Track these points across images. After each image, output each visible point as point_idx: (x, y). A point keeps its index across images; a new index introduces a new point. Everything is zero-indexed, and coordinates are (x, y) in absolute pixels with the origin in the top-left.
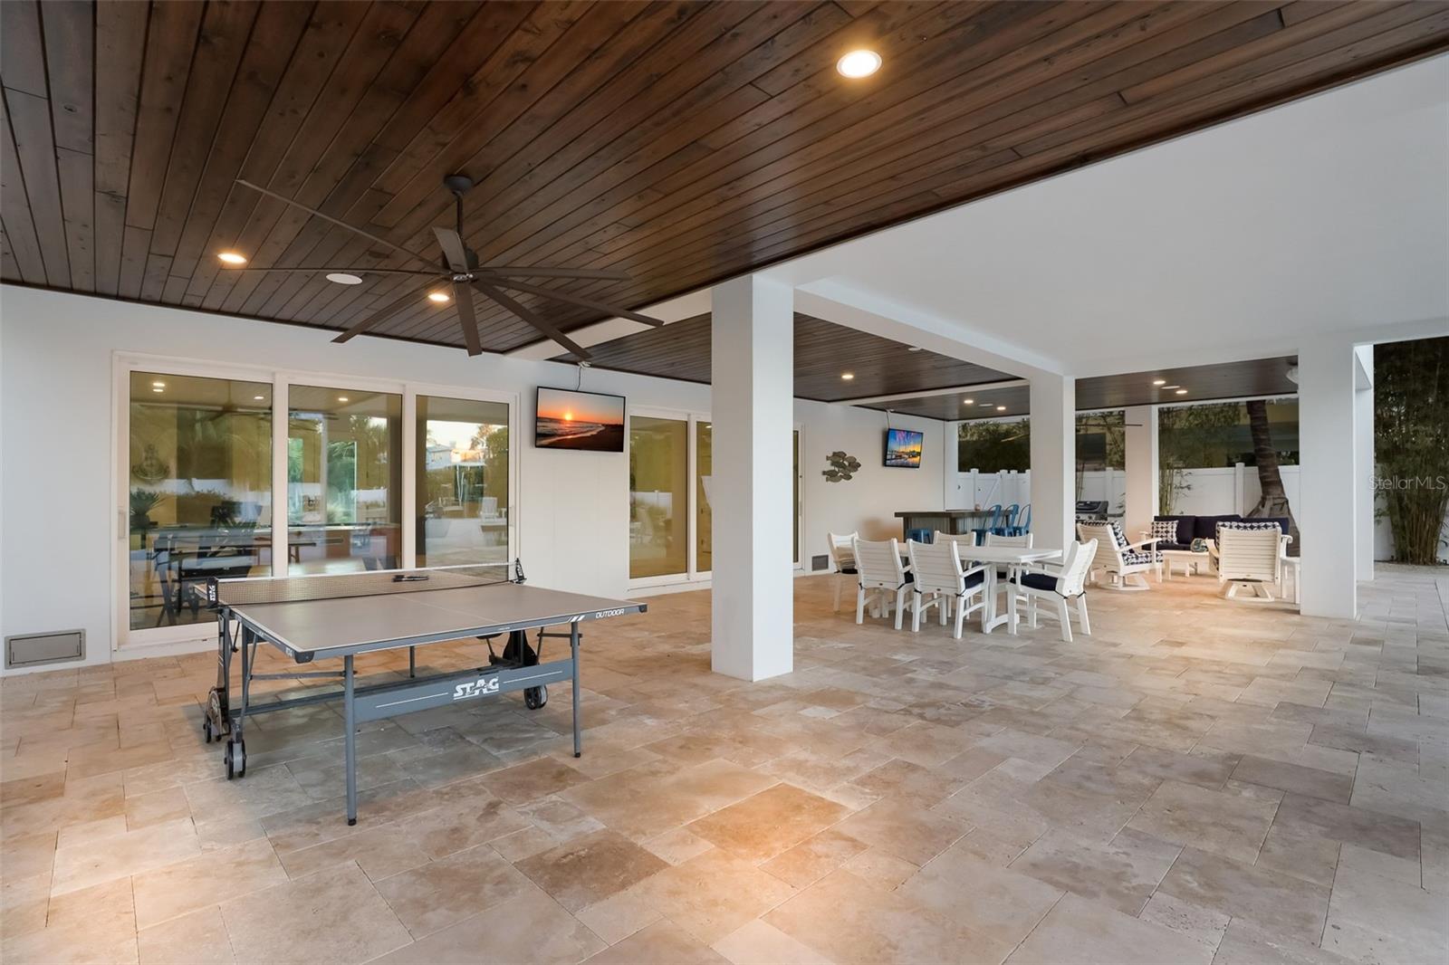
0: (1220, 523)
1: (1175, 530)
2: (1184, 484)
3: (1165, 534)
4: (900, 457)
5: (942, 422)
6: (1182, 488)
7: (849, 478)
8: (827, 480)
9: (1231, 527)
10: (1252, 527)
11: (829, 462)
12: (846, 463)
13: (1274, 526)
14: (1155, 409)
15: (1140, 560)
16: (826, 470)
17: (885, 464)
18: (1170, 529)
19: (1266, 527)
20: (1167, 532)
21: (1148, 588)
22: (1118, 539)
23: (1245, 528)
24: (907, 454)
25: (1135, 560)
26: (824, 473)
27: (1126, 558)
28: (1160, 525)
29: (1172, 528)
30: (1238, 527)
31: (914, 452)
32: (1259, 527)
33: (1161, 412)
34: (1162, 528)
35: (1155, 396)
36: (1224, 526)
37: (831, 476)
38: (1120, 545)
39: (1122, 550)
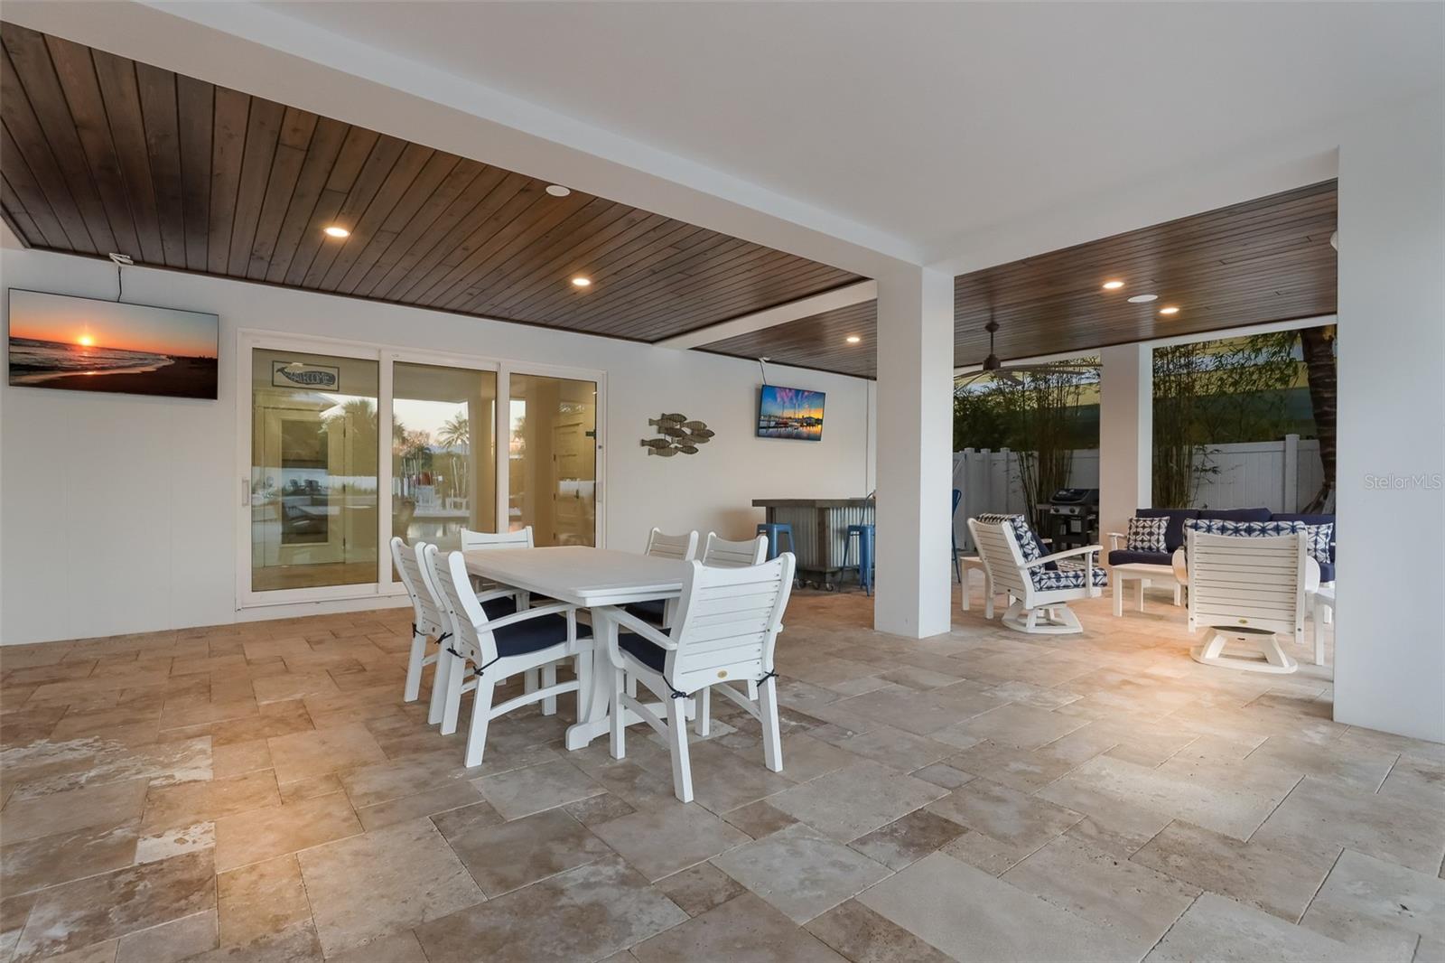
0: (1190, 522)
1: (1163, 531)
2: (1209, 465)
3: (1148, 537)
4: (786, 425)
5: (865, 380)
6: (1206, 470)
7: (692, 450)
8: (650, 453)
9: (1209, 529)
10: (1249, 531)
11: (655, 428)
12: (688, 431)
13: (1294, 530)
14: (1146, 350)
15: (1063, 582)
16: (648, 438)
17: (758, 435)
18: (1155, 530)
19: (1278, 530)
20: (1151, 534)
21: (1081, 630)
22: (1022, 546)
23: (1237, 531)
24: (797, 420)
25: (1053, 583)
26: (643, 443)
27: (1037, 579)
28: (1141, 523)
29: (1159, 527)
30: (1223, 530)
31: (810, 418)
32: (1263, 531)
33: (1158, 353)
34: (1144, 527)
35: (1147, 328)
36: (1196, 527)
37: (658, 447)
38: (1026, 555)
39: (1030, 565)
